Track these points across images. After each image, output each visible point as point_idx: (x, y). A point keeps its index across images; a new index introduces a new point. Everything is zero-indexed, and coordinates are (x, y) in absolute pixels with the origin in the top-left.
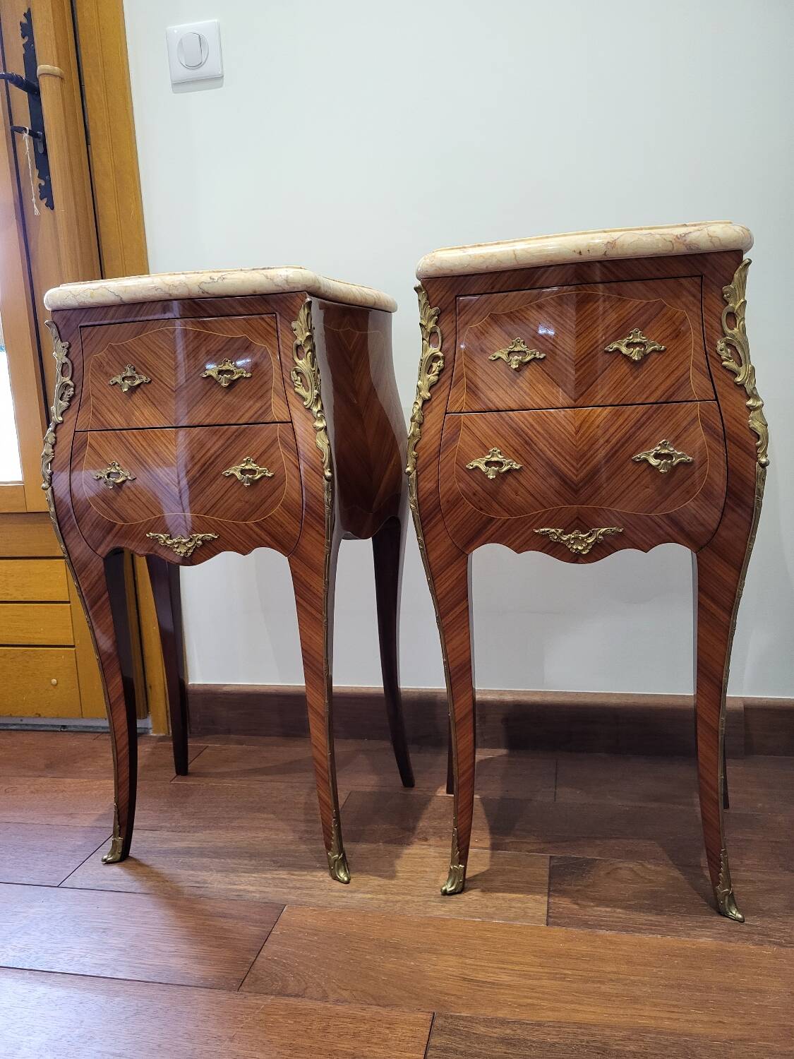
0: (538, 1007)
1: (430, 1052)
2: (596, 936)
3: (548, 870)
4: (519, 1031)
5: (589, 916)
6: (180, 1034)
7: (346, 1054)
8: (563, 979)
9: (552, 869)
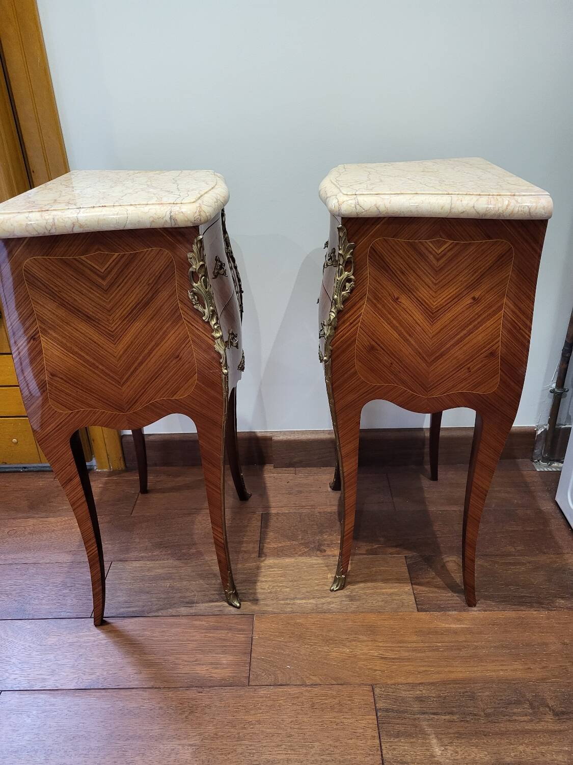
0: (430, 672)
1: (379, 714)
2: (448, 615)
3: (406, 568)
4: (424, 691)
5: (439, 601)
6: (226, 723)
7: (331, 722)
8: (437, 650)
9: (409, 567)
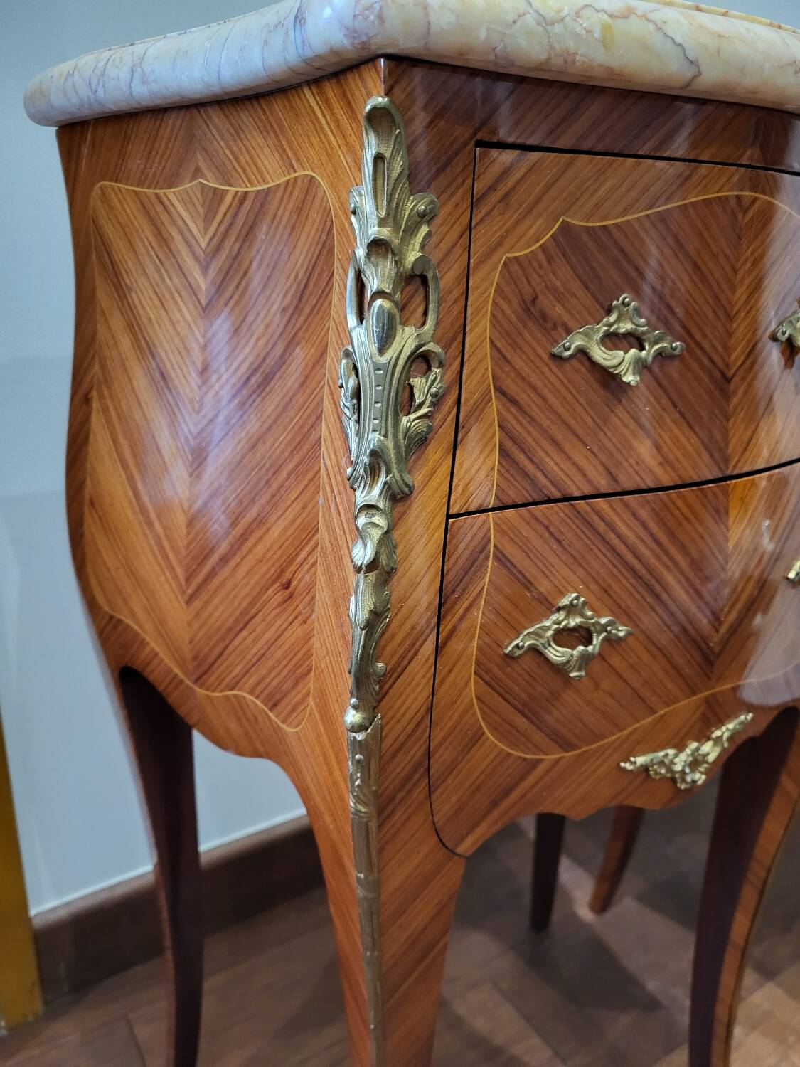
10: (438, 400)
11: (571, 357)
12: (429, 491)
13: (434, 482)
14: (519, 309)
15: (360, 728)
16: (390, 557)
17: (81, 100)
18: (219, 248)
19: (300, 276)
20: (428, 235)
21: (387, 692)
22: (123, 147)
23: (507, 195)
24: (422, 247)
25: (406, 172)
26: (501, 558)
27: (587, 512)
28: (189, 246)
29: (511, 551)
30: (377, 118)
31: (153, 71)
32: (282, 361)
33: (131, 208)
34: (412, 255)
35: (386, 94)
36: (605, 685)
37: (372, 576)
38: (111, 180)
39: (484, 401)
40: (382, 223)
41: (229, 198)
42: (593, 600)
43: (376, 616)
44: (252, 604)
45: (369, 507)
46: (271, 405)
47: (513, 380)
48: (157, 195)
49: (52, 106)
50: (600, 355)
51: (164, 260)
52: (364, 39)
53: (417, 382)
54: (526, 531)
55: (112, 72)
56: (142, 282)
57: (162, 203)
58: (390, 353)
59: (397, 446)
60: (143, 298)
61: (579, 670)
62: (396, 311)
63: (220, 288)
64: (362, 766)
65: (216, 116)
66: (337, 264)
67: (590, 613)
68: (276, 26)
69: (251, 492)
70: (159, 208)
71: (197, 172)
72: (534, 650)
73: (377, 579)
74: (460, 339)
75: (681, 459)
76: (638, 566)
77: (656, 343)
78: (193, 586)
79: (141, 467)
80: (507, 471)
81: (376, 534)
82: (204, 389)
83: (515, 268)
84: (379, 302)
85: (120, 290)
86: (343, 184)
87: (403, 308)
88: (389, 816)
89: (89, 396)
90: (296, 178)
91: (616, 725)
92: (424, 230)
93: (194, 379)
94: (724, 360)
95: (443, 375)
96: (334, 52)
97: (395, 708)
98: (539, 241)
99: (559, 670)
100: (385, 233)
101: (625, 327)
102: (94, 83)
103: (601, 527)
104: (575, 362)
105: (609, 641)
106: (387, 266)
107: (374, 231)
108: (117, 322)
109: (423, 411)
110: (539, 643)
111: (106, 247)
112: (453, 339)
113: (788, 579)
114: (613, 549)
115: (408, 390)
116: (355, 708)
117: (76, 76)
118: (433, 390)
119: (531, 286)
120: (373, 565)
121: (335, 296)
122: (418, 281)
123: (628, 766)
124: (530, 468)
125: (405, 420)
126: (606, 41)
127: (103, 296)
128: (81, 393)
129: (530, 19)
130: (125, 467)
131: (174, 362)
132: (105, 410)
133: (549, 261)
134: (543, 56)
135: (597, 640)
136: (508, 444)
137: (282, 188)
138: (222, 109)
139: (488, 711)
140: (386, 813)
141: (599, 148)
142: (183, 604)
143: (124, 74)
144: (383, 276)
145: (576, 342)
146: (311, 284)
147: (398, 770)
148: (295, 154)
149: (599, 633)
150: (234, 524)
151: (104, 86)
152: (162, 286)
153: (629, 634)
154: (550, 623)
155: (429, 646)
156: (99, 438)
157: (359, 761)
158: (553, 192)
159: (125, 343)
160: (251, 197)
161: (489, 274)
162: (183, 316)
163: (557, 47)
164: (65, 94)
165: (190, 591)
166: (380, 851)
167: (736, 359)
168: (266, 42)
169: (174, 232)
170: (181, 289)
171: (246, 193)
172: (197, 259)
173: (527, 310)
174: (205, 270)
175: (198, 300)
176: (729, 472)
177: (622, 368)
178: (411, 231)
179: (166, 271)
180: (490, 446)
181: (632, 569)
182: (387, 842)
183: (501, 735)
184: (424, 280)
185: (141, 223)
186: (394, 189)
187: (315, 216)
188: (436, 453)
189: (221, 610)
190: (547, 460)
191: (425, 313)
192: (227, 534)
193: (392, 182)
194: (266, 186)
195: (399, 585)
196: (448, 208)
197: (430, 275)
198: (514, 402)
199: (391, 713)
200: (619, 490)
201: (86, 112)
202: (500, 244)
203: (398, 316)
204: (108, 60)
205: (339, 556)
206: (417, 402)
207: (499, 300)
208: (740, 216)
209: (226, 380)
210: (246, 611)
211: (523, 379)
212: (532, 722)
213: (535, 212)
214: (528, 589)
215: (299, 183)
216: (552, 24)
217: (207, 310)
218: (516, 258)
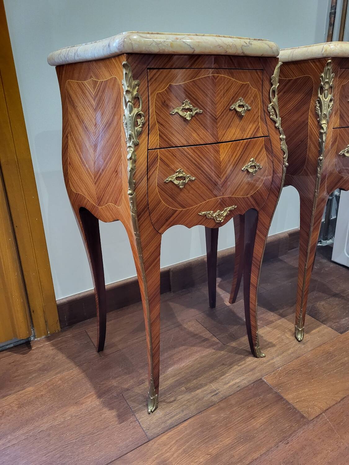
10: (144, 124)
11: (174, 114)
12: (143, 144)
13: (144, 142)
14: (161, 104)
15: (131, 194)
16: (135, 157)
17: (63, 61)
18: (97, 95)
19: (115, 100)
20: (138, 89)
21: (137, 187)
22: (73, 71)
23: (155, 79)
24: (137, 91)
25: (132, 76)
26: (161, 159)
27: (182, 150)
28: (91, 95)
29: (164, 158)
30: (124, 66)
31: (80, 54)
32: (112, 120)
33: (76, 86)
34: (135, 93)
35: (127, 61)
36: (191, 192)
37: (131, 161)
38: (71, 79)
39: (155, 124)
40: (128, 87)
41: (99, 82)
42: (185, 170)
43: (132, 169)
44: (109, 179)
45: (130, 147)
46: (111, 131)
47: (161, 120)
48: (82, 83)
49: (55, 62)
50: (181, 113)
51: (84, 98)
52: (121, 50)
53: (139, 120)
54: (167, 154)
55: (70, 54)
56: (80, 104)
57: (83, 84)
58: (132, 114)
59: (134, 133)
60: (80, 108)
61: (182, 186)
62: (132, 105)
63: (98, 104)
64: (132, 203)
65: (94, 63)
66: (122, 96)
67: (184, 173)
68: (105, 46)
69: (108, 152)
70: (83, 86)
71: (91, 77)
72: (171, 181)
73: (132, 162)
74: (148, 110)
75: (205, 138)
76: (196, 163)
77: (195, 110)
78: (96, 179)
79: (82, 152)
80: (161, 140)
81: (131, 152)
82: (96, 129)
83: (159, 95)
84: (129, 103)
85: (74, 107)
86: (121, 79)
87: (134, 104)
88: (140, 218)
89: (68, 136)
90: (112, 78)
91: (195, 203)
92: (137, 87)
93: (93, 127)
94: (215, 114)
95: (144, 119)
96: (116, 53)
97: (139, 191)
98: (164, 89)
99: (177, 186)
100: (129, 89)
101: (187, 107)
102: (66, 57)
103: (186, 153)
104: (176, 115)
105: (190, 180)
106: (130, 95)
107: (127, 88)
108: (74, 115)
109: (140, 126)
110: (172, 180)
111: (70, 96)
112: (146, 111)
113: (242, 170)
114: (189, 159)
115: (137, 122)
116: (130, 190)
117: (61, 55)
118: (142, 122)
119: (164, 99)
120: (131, 158)
121: (122, 103)
122: (137, 99)
123: (200, 214)
124: (167, 139)
125: (136, 128)
126: (172, 46)
127: (70, 109)
128: (65, 136)
129: (154, 44)
130: (78, 152)
131: (88, 124)
132: (72, 139)
133: (167, 93)
134: (158, 51)
135: (187, 180)
136: (161, 134)
137: (110, 80)
138: (96, 62)
139: (161, 195)
140: (140, 217)
141: (177, 67)
142: (94, 185)
143: (73, 55)
144: (129, 97)
145: (176, 111)
146: (117, 101)
147: (141, 207)
148: (112, 72)
149: (187, 179)
150: (104, 161)
151: (68, 57)
152: (84, 105)
153: (195, 179)
154: (175, 176)
155: (146, 178)
156: (71, 146)
157: (131, 202)
158: (167, 78)
159: (76, 120)
160: (103, 82)
161: (153, 96)
162: (90, 112)
163: (161, 48)
164: (59, 59)
165: (95, 181)
166: (139, 227)
167: (219, 114)
168: (103, 49)
169: (86, 91)
170: (89, 105)
171: (102, 81)
172: (92, 98)
173: (163, 104)
174: (94, 100)
175: (93, 108)
176: (219, 141)
177: (186, 116)
178: (134, 88)
179: (85, 101)
180: (157, 134)
181: (195, 164)
182: (141, 225)
183: (166, 203)
184: (138, 98)
185: (79, 90)
186: (130, 79)
187: (117, 86)
188: (144, 136)
189: (103, 184)
190: (171, 138)
191: (139, 105)
192: (103, 164)
193: (129, 78)
194: (106, 80)
195: (138, 164)
196: (142, 83)
197: (139, 97)
198: (162, 125)
199: (138, 193)
200: (189, 145)
201: (64, 63)
202: (155, 90)
203: (133, 106)
204: (69, 51)
205: (125, 158)
206: (139, 124)
207: (157, 102)
208: (215, 80)
209: (101, 126)
210: (109, 181)
211: (164, 119)
212: (173, 200)
213: (163, 82)
214: (168, 167)
215: (113, 79)
216: (159, 44)
217: (95, 110)
218: (159, 93)
